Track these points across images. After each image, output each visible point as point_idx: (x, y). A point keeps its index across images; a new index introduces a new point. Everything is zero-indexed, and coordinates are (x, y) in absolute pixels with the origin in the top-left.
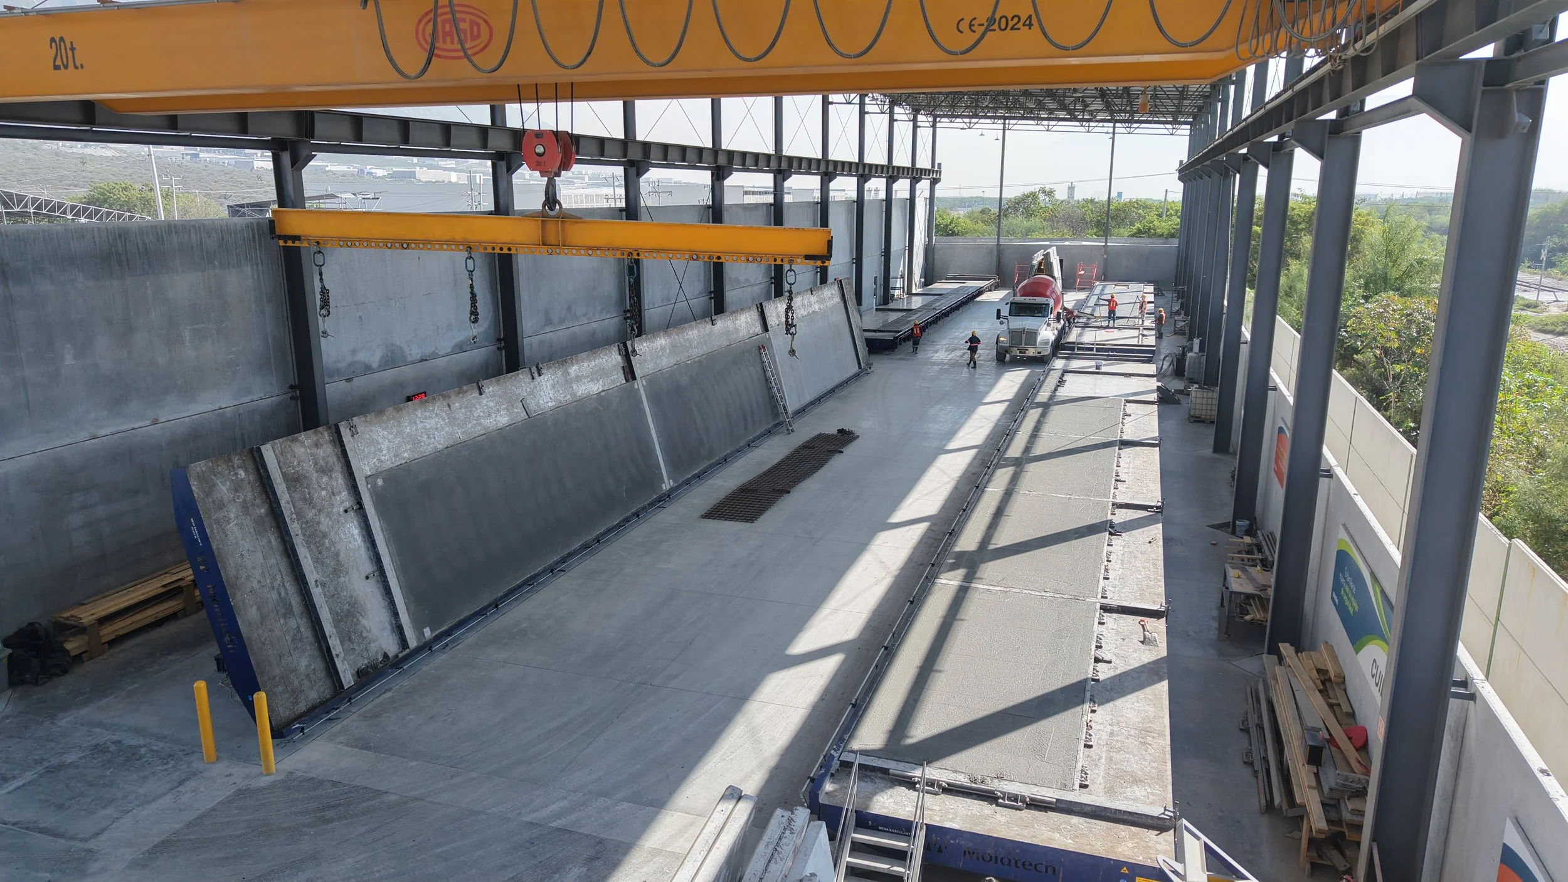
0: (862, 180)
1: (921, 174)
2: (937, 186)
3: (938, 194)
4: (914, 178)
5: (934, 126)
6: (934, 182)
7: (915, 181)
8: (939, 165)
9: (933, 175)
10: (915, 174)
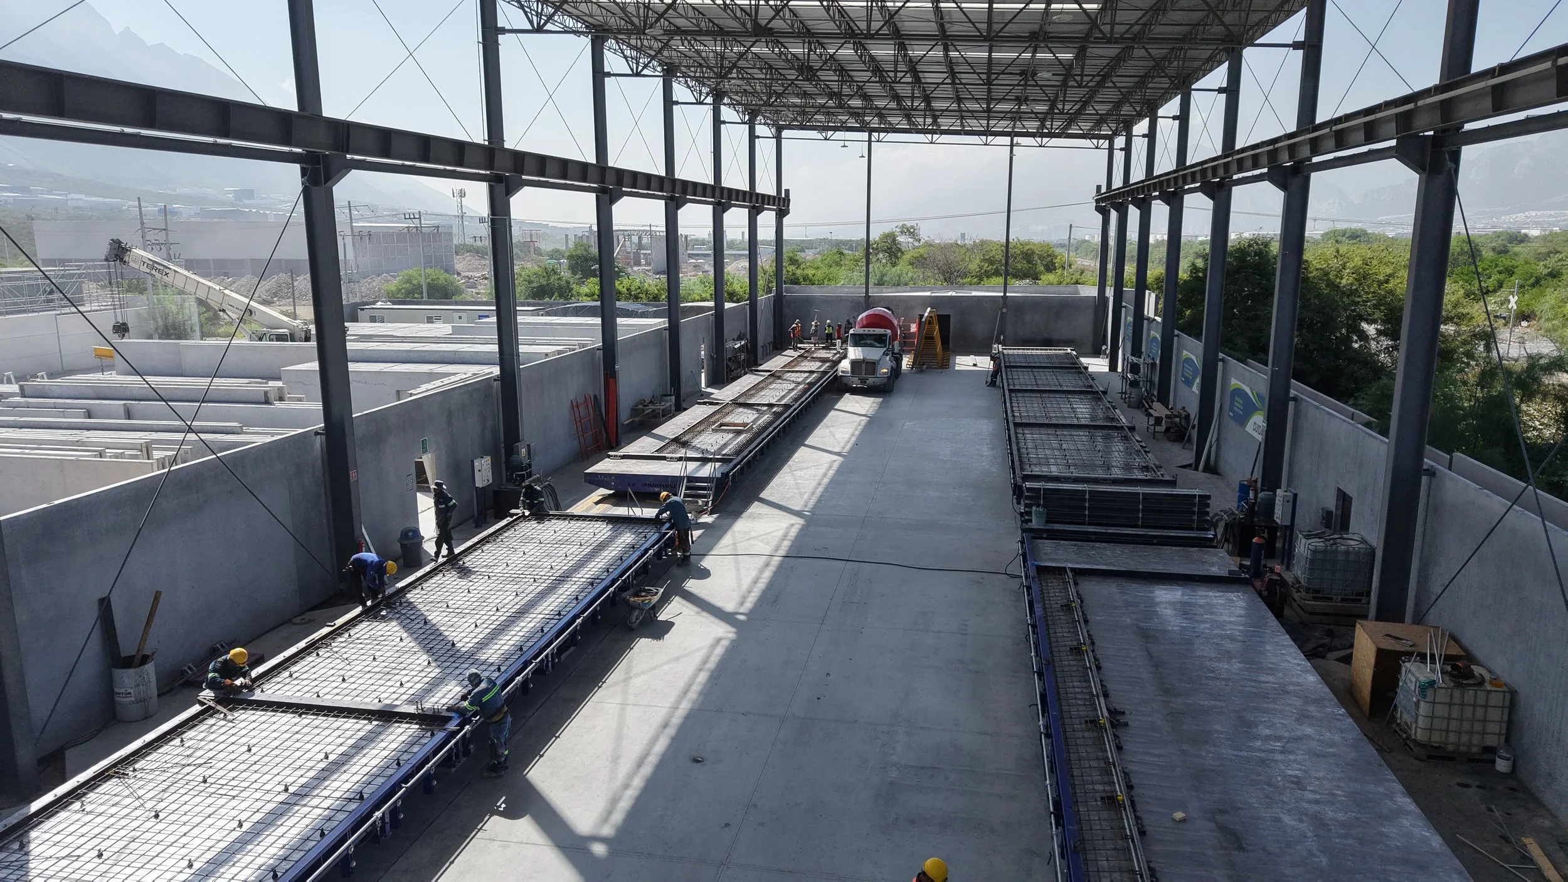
0: (673, 204)
1: (763, 203)
2: (786, 220)
3: (787, 235)
4: (754, 207)
5: (778, 138)
6: (782, 213)
7: (754, 213)
8: (787, 191)
9: (781, 204)
10: (755, 202)
